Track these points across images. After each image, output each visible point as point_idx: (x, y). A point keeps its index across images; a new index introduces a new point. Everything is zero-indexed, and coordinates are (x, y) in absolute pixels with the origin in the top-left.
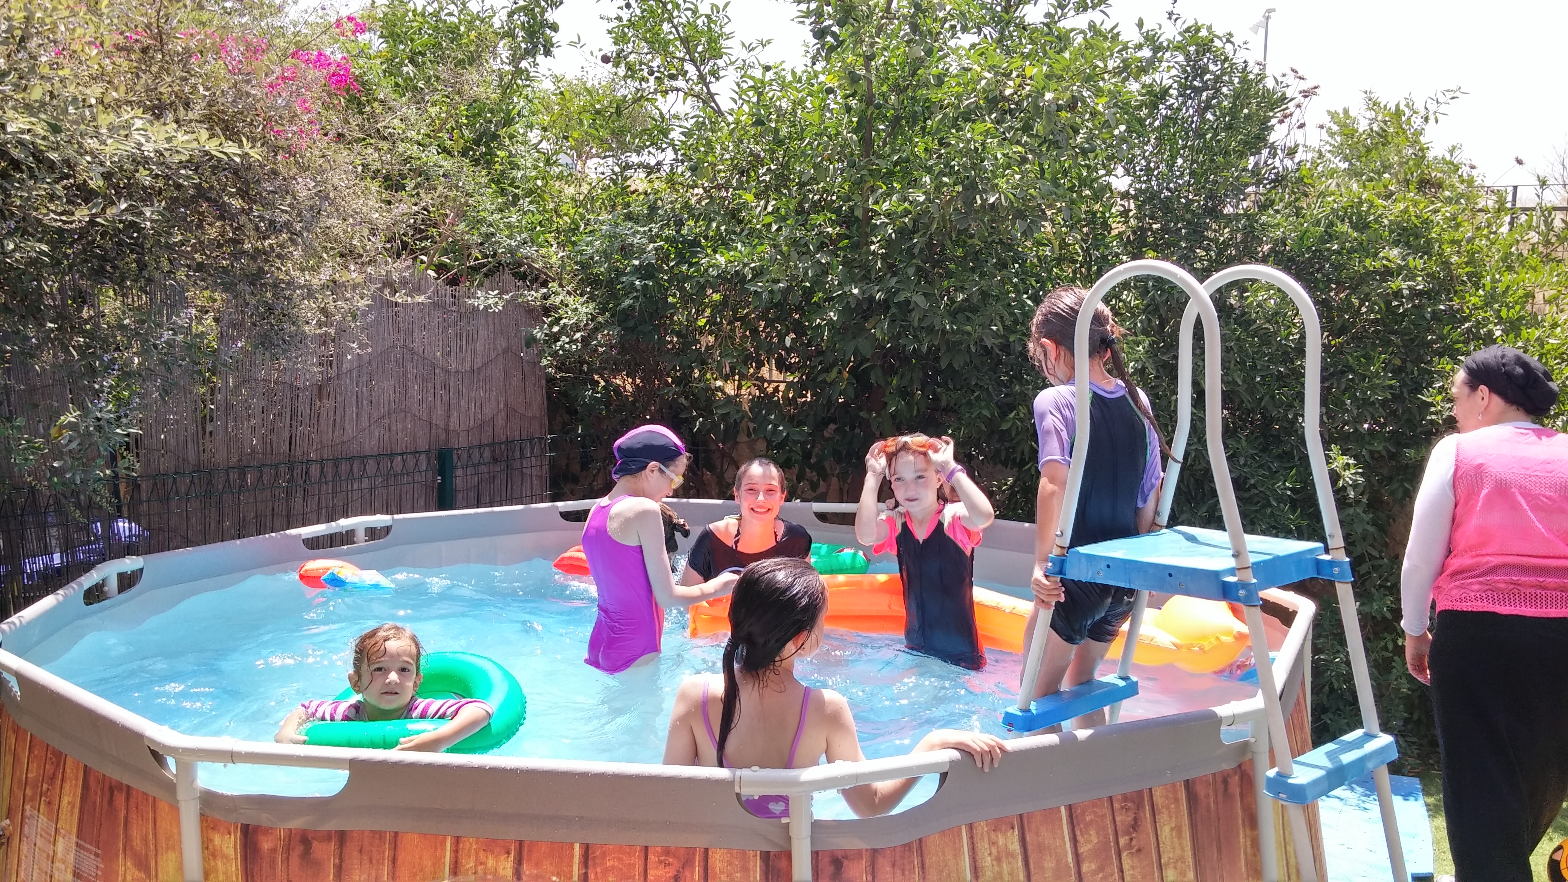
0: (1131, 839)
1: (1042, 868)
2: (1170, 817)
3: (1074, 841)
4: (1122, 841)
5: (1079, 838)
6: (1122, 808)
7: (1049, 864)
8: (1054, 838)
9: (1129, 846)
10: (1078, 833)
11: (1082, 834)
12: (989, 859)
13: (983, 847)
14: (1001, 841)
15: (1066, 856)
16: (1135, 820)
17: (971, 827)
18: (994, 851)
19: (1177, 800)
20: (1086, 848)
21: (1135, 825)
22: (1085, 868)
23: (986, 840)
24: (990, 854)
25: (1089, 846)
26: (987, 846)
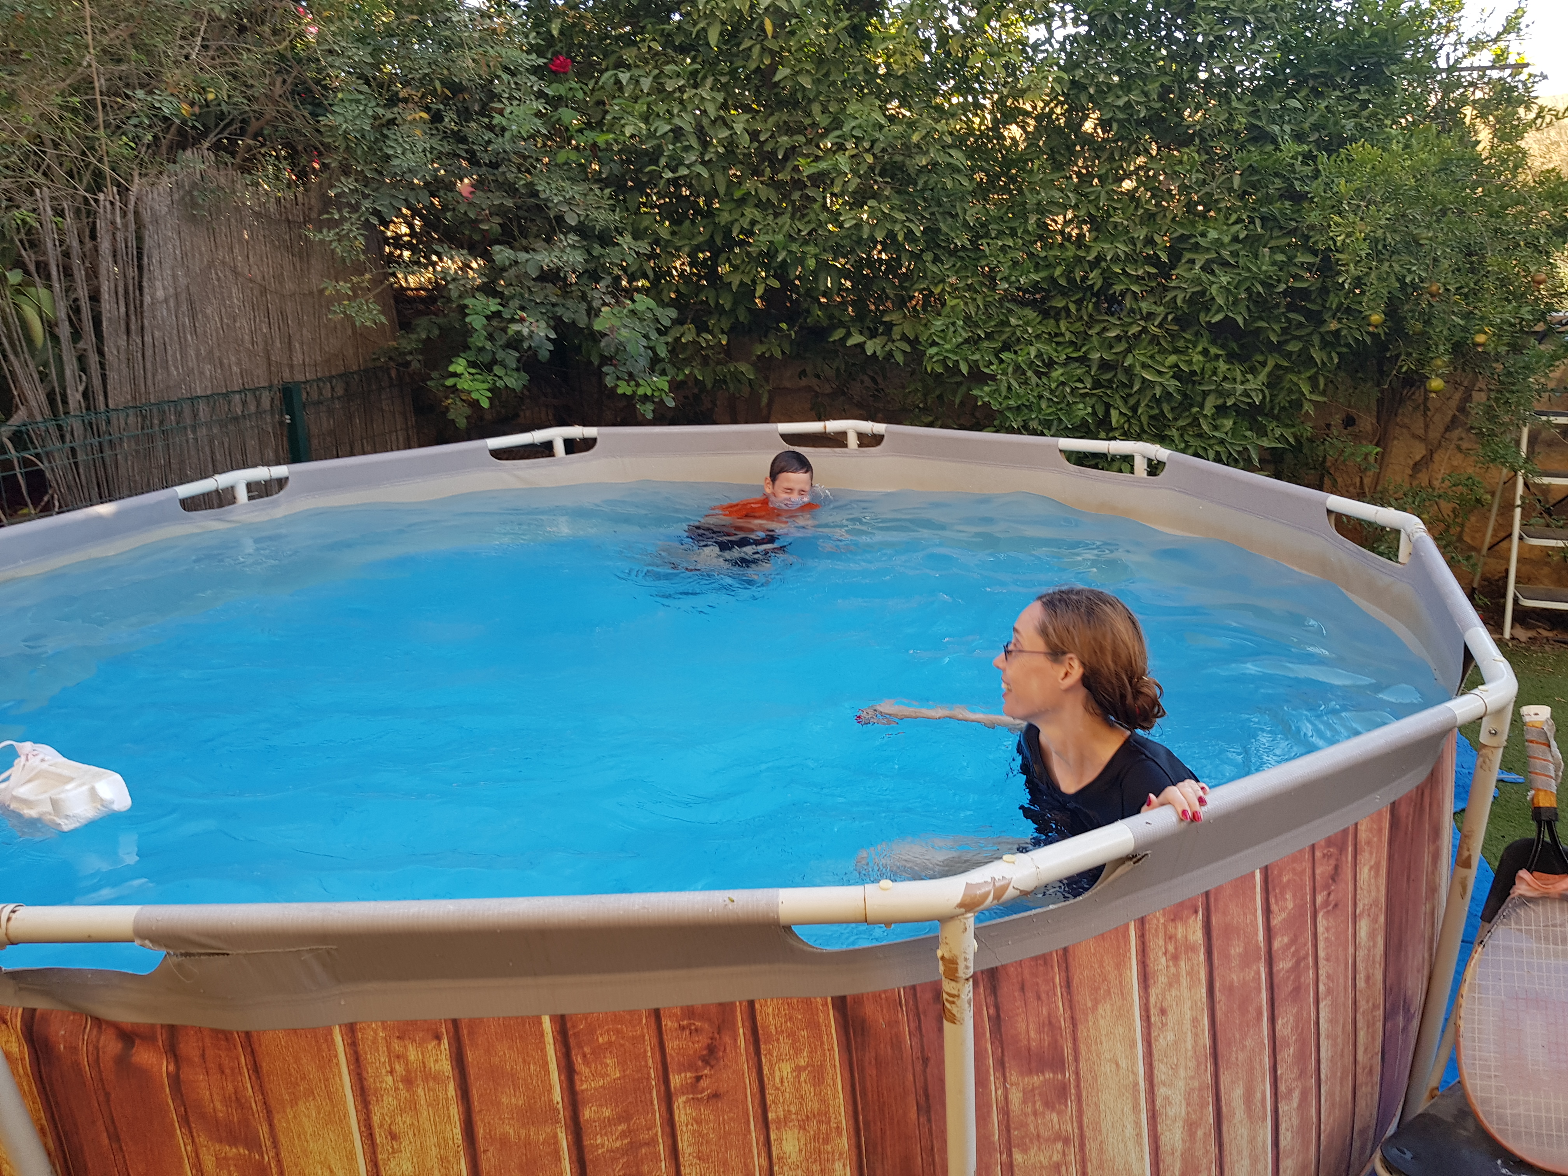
0: (1329, 894)
1: (1227, 957)
2: (1371, 853)
3: (1267, 912)
4: (1319, 899)
5: (1274, 907)
6: (1324, 855)
7: (1236, 949)
8: (1245, 914)
9: (1326, 903)
10: (1272, 900)
11: (1277, 903)
12: (1163, 960)
13: (1157, 944)
14: (1180, 932)
15: (1257, 934)
16: (1336, 868)
17: (1142, 922)
18: (1171, 948)
19: (1380, 830)
20: (1280, 918)
21: (1335, 875)
22: (1276, 945)
23: (1161, 935)
24: (1165, 954)
25: (1284, 915)
26: (1161, 942)
